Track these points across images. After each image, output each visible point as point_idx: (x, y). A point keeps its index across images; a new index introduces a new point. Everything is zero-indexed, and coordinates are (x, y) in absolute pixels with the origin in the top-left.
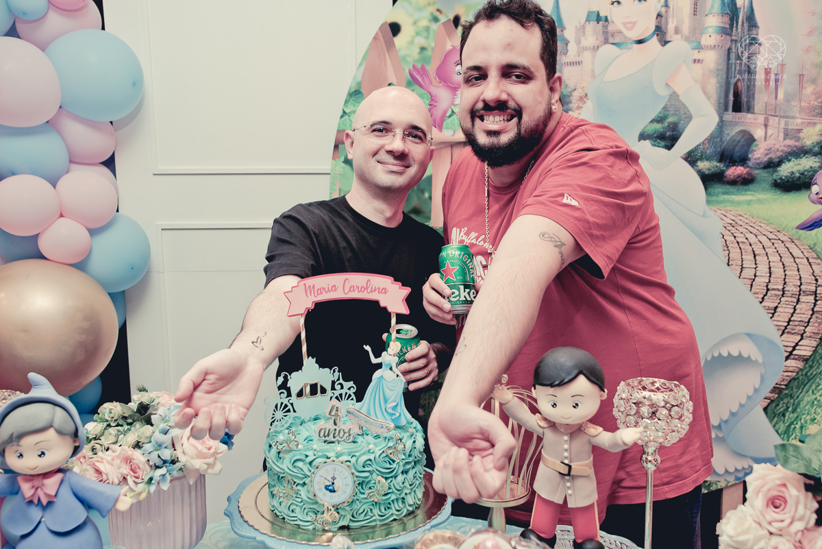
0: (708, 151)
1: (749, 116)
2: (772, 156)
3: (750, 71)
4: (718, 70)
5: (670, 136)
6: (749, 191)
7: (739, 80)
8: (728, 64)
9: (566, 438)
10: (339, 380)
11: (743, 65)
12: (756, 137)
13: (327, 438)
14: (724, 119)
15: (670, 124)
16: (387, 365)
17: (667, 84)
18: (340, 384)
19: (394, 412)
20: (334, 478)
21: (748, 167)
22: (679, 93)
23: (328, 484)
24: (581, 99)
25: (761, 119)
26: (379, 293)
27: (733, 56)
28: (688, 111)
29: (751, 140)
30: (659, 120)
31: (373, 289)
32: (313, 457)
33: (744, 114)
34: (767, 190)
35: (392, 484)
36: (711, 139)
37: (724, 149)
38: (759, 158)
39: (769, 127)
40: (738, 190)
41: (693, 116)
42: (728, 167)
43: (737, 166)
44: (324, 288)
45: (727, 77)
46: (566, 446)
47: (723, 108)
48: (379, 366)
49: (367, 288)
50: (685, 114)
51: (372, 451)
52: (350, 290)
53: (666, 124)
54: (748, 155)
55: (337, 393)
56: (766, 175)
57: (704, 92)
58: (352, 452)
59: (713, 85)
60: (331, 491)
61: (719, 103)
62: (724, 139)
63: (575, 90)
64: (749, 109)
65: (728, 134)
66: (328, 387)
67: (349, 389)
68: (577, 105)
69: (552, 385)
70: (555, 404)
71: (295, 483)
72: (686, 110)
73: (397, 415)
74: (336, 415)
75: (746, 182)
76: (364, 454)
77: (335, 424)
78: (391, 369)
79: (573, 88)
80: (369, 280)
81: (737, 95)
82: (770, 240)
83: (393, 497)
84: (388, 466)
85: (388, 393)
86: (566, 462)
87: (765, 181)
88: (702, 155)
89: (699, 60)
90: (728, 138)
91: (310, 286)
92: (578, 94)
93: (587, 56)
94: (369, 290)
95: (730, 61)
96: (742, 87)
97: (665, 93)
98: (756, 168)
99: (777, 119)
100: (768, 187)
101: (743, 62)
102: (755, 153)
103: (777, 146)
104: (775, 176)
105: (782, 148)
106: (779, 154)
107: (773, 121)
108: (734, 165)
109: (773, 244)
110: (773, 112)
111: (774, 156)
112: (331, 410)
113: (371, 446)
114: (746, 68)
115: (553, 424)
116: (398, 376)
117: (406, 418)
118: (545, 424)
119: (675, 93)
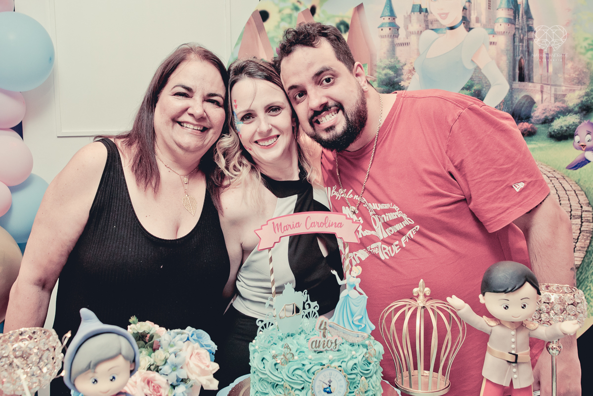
1: (530, 84)
2: (547, 114)
3: (530, 53)
4: (507, 50)
6: (533, 141)
7: (522, 58)
8: (514, 46)
9: (513, 333)
11: (524, 47)
12: (536, 100)
13: (318, 349)
14: (513, 87)
15: (475, 91)
16: (351, 286)
17: (472, 60)
18: (309, 304)
19: (360, 324)
20: (330, 382)
21: (531, 123)
22: (481, 67)
23: (326, 386)
24: (410, 72)
25: (538, 87)
26: (335, 227)
27: (517, 40)
28: (488, 81)
29: (532, 103)
30: (468, 87)
31: (330, 225)
32: (310, 366)
33: (526, 83)
34: (545, 140)
36: (505, 102)
37: (514, 110)
38: (538, 116)
39: (544, 93)
43: (524, 122)
44: (290, 225)
45: (514, 55)
46: (513, 340)
48: (345, 286)
49: (325, 224)
50: (486, 83)
51: (354, 356)
52: (311, 226)
53: (473, 91)
54: (530, 114)
56: (543, 129)
57: (499, 67)
58: (341, 359)
59: (505, 61)
60: (328, 392)
61: (509, 75)
62: (514, 102)
63: (405, 64)
64: (530, 80)
65: (516, 98)
67: (314, 308)
68: (407, 76)
69: (505, 292)
70: (507, 306)
71: (293, 388)
72: (486, 80)
73: (363, 326)
74: (325, 329)
75: (529, 134)
76: (350, 359)
77: (324, 336)
78: (355, 288)
79: (404, 63)
80: (327, 217)
81: (521, 69)
82: (549, 177)
84: (367, 368)
85: (354, 308)
86: (513, 352)
87: (543, 133)
89: (494, 43)
90: (517, 101)
91: (277, 224)
92: (408, 68)
93: (413, 39)
94: (327, 225)
95: (515, 44)
96: (525, 63)
97: (471, 67)
98: (537, 124)
99: (549, 87)
100: (545, 138)
101: (524, 45)
102: (536, 112)
103: (550, 107)
104: (550, 130)
105: (554, 109)
106: (552, 113)
107: (547, 88)
108: (522, 122)
109: (551, 181)
110: (546, 82)
111: (549, 114)
112: (321, 325)
113: (353, 353)
114: (526, 49)
115: (499, 322)
116: (361, 294)
117: (371, 328)
118: (493, 323)
119: (478, 67)
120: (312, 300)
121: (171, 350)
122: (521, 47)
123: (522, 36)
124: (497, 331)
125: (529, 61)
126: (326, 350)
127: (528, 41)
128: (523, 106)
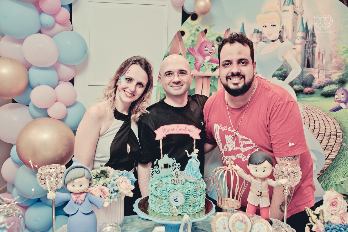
0: (298, 82)
1: (313, 69)
2: (321, 84)
3: (313, 54)
4: (301, 52)
5: (284, 76)
6: (312, 97)
7: (309, 56)
8: (305, 50)
9: (260, 183)
10: (175, 162)
11: (310, 51)
12: (315, 77)
13: (174, 183)
15: (284, 71)
16: (193, 157)
17: (283, 57)
18: (175, 164)
20: (177, 197)
21: (312, 88)
22: (287, 60)
23: (175, 199)
25: (317, 70)
26: (190, 131)
27: (307, 47)
28: (291, 67)
29: (313, 78)
30: (280, 70)
32: (169, 190)
33: (311, 68)
34: (319, 97)
35: (196, 199)
36: (299, 77)
37: (304, 81)
38: (316, 85)
39: (320, 73)
40: (308, 96)
41: (292, 68)
42: (305, 88)
44: (170, 129)
45: (305, 55)
46: (260, 186)
47: (303, 66)
48: (191, 158)
49: (185, 130)
52: (179, 130)
53: (282, 71)
54: (312, 84)
55: (174, 167)
56: (318, 91)
57: (296, 60)
58: (183, 188)
59: (300, 58)
60: (176, 201)
61: (302, 64)
62: (303, 77)
64: (313, 67)
65: (305, 76)
66: (171, 165)
67: (178, 166)
69: (256, 164)
70: (257, 171)
71: (162, 198)
73: (197, 175)
74: (178, 174)
75: (311, 93)
76: (187, 188)
77: (177, 178)
80: (186, 127)
81: (308, 61)
82: (320, 115)
83: (197, 204)
84: (195, 193)
85: (194, 167)
86: (260, 191)
87: (318, 93)
88: (296, 83)
89: (295, 48)
90: (305, 77)
91: (164, 129)
94: (186, 130)
96: (310, 58)
97: (282, 60)
98: (315, 89)
99: (323, 70)
100: (319, 95)
101: (311, 50)
102: (315, 83)
103: (323, 81)
104: (322, 92)
105: (324, 81)
106: (323, 83)
107: (321, 71)
108: (307, 87)
109: (321, 117)
110: (321, 68)
111: (322, 84)
112: (176, 173)
113: (190, 186)
114: (312, 52)
115: (255, 178)
116: (197, 161)
117: (200, 176)
118: (252, 178)
119: (286, 60)
120: (177, 163)
121: (113, 178)
122: (309, 51)
123: (309, 45)
124: (254, 182)
125: (312, 58)
126: (178, 184)
127: (313, 48)
128: (308, 80)
